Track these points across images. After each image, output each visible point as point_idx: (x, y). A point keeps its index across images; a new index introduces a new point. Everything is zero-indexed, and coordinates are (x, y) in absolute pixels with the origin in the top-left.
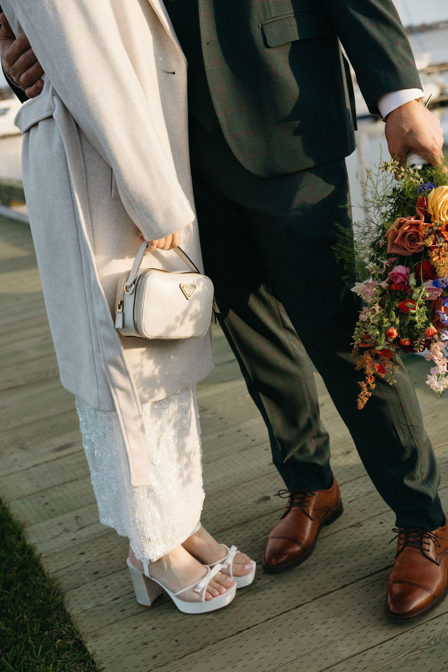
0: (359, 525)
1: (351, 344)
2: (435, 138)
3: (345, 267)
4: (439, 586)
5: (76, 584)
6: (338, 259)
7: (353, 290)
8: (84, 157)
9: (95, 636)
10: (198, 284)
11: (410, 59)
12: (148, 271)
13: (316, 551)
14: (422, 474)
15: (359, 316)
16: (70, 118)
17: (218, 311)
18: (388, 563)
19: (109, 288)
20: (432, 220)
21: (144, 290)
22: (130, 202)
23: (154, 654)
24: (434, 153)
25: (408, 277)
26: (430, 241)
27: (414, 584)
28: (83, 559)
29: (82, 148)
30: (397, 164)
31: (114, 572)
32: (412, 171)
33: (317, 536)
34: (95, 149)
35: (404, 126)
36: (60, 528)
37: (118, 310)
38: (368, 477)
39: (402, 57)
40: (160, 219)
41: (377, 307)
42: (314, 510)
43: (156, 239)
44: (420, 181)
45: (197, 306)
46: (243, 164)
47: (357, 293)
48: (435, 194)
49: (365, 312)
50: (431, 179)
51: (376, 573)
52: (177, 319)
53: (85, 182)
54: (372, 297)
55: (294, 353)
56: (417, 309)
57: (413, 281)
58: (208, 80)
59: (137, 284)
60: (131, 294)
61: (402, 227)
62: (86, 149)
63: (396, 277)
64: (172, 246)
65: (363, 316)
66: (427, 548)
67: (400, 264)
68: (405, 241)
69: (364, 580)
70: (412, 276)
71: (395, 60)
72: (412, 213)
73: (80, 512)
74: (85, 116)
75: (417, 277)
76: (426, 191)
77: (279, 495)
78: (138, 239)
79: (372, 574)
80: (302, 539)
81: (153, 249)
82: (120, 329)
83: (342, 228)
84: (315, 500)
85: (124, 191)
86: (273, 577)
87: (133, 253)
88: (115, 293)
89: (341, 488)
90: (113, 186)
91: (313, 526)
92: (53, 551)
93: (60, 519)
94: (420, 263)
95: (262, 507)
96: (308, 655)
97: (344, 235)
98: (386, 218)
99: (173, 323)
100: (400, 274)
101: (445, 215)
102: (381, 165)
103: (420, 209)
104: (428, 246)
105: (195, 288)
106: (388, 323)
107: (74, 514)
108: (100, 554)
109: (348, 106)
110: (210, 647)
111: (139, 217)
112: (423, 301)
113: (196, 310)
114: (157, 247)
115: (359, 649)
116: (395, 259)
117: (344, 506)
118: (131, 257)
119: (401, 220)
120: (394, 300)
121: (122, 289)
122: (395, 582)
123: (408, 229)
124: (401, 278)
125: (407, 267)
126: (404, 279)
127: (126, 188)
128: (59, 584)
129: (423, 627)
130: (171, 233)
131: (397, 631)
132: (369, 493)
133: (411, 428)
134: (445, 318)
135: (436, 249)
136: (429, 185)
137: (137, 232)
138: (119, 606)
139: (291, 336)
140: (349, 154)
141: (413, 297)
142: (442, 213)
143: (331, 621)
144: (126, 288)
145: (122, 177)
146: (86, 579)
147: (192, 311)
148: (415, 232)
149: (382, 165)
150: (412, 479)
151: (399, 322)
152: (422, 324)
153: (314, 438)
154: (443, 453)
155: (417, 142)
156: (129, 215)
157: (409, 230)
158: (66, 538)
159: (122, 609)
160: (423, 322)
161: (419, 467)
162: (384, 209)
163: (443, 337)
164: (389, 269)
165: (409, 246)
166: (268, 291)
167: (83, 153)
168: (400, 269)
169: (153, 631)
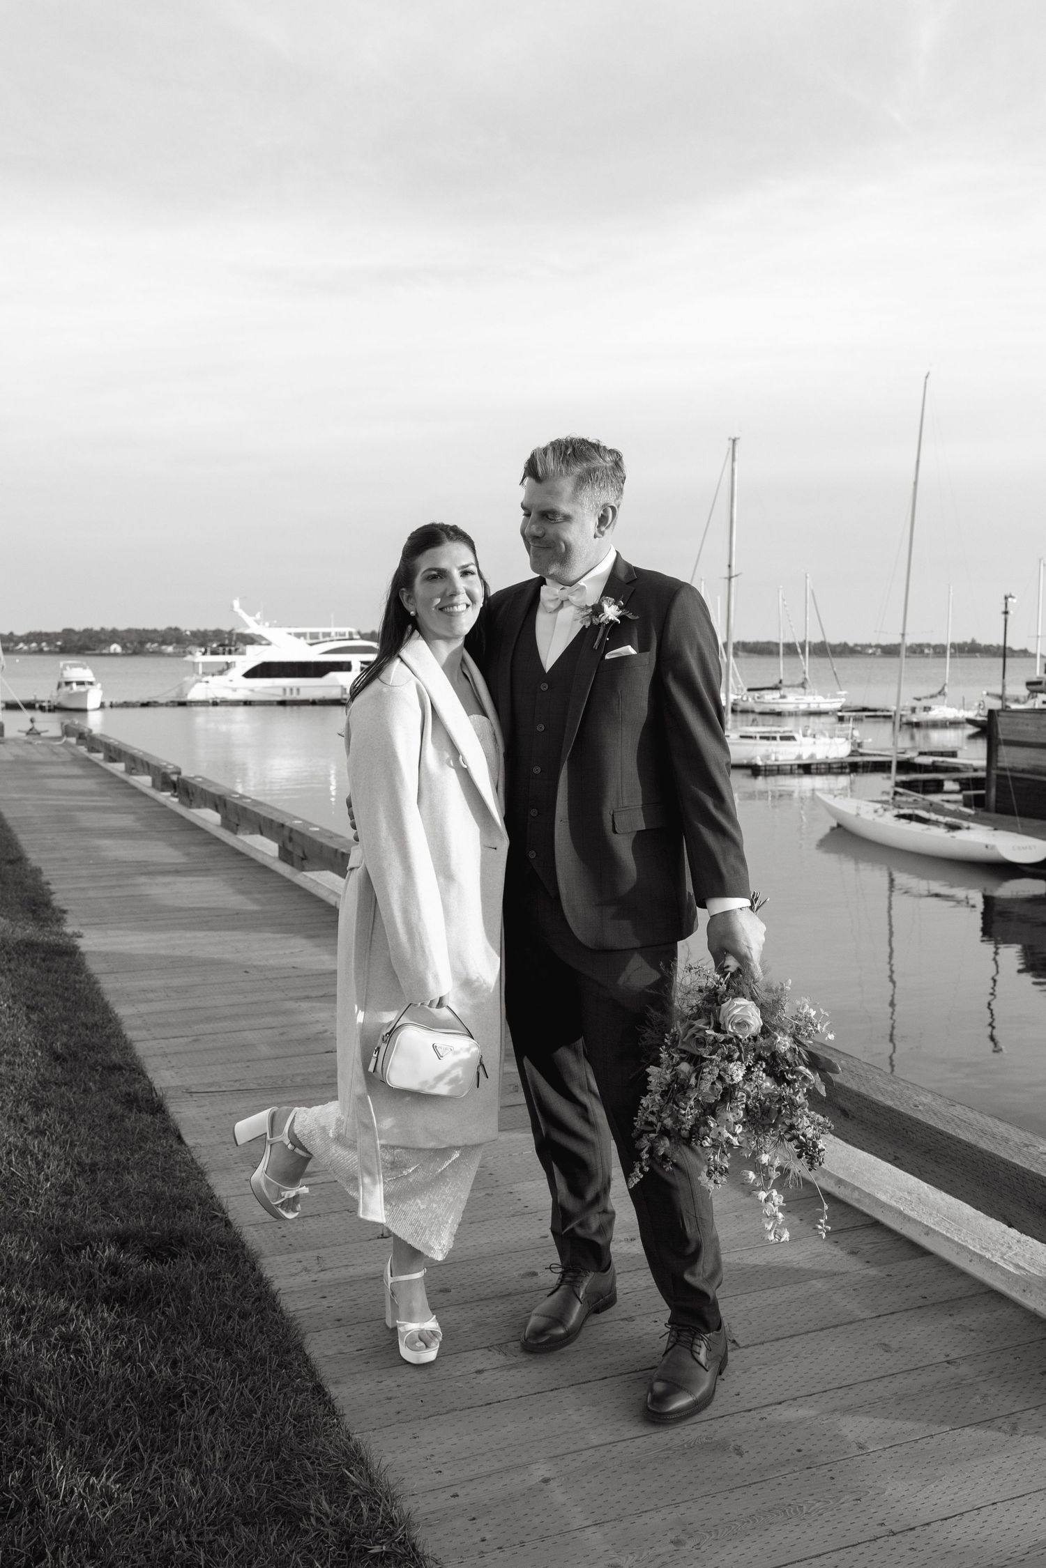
0: (631, 1319)
4: (703, 1393)
5: (316, 1328)
9: (336, 1383)
13: (580, 1338)
14: (704, 1271)
18: (655, 1363)
23: (398, 1410)
27: (678, 1386)
28: (325, 1303)
31: (358, 1323)
33: (583, 1323)
36: (300, 1266)
38: (649, 1270)
41: (658, 1097)
42: (586, 1292)
48: (731, 1003)
51: (640, 1370)
54: (657, 1086)
66: (698, 1351)
69: (626, 1376)
71: (724, 870)
73: (322, 1252)
77: (550, 1268)
79: (636, 1371)
80: (568, 1321)
84: (588, 1281)
86: (531, 1357)
89: (618, 1277)
91: (581, 1309)
92: (292, 1289)
93: (299, 1256)
95: (528, 1283)
96: (558, 1436)
103: (713, 1016)
107: (315, 1253)
108: (343, 1301)
110: (457, 1412)
115: (611, 1439)
117: (618, 1297)
122: (659, 1380)
128: (298, 1324)
129: (679, 1430)
131: (651, 1430)
132: (648, 1287)
133: (698, 1220)
136: (730, 994)
138: (363, 1357)
139: (594, 1101)
142: (733, 1024)
143: (585, 1409)
146: (328, 1324)
150: (693, 1274)
153: (599, 1213)
154: (739, 1259)
158: (306, 1278)
159: (366, 1361)
161: (702, 1262)
169: (397, 1389)
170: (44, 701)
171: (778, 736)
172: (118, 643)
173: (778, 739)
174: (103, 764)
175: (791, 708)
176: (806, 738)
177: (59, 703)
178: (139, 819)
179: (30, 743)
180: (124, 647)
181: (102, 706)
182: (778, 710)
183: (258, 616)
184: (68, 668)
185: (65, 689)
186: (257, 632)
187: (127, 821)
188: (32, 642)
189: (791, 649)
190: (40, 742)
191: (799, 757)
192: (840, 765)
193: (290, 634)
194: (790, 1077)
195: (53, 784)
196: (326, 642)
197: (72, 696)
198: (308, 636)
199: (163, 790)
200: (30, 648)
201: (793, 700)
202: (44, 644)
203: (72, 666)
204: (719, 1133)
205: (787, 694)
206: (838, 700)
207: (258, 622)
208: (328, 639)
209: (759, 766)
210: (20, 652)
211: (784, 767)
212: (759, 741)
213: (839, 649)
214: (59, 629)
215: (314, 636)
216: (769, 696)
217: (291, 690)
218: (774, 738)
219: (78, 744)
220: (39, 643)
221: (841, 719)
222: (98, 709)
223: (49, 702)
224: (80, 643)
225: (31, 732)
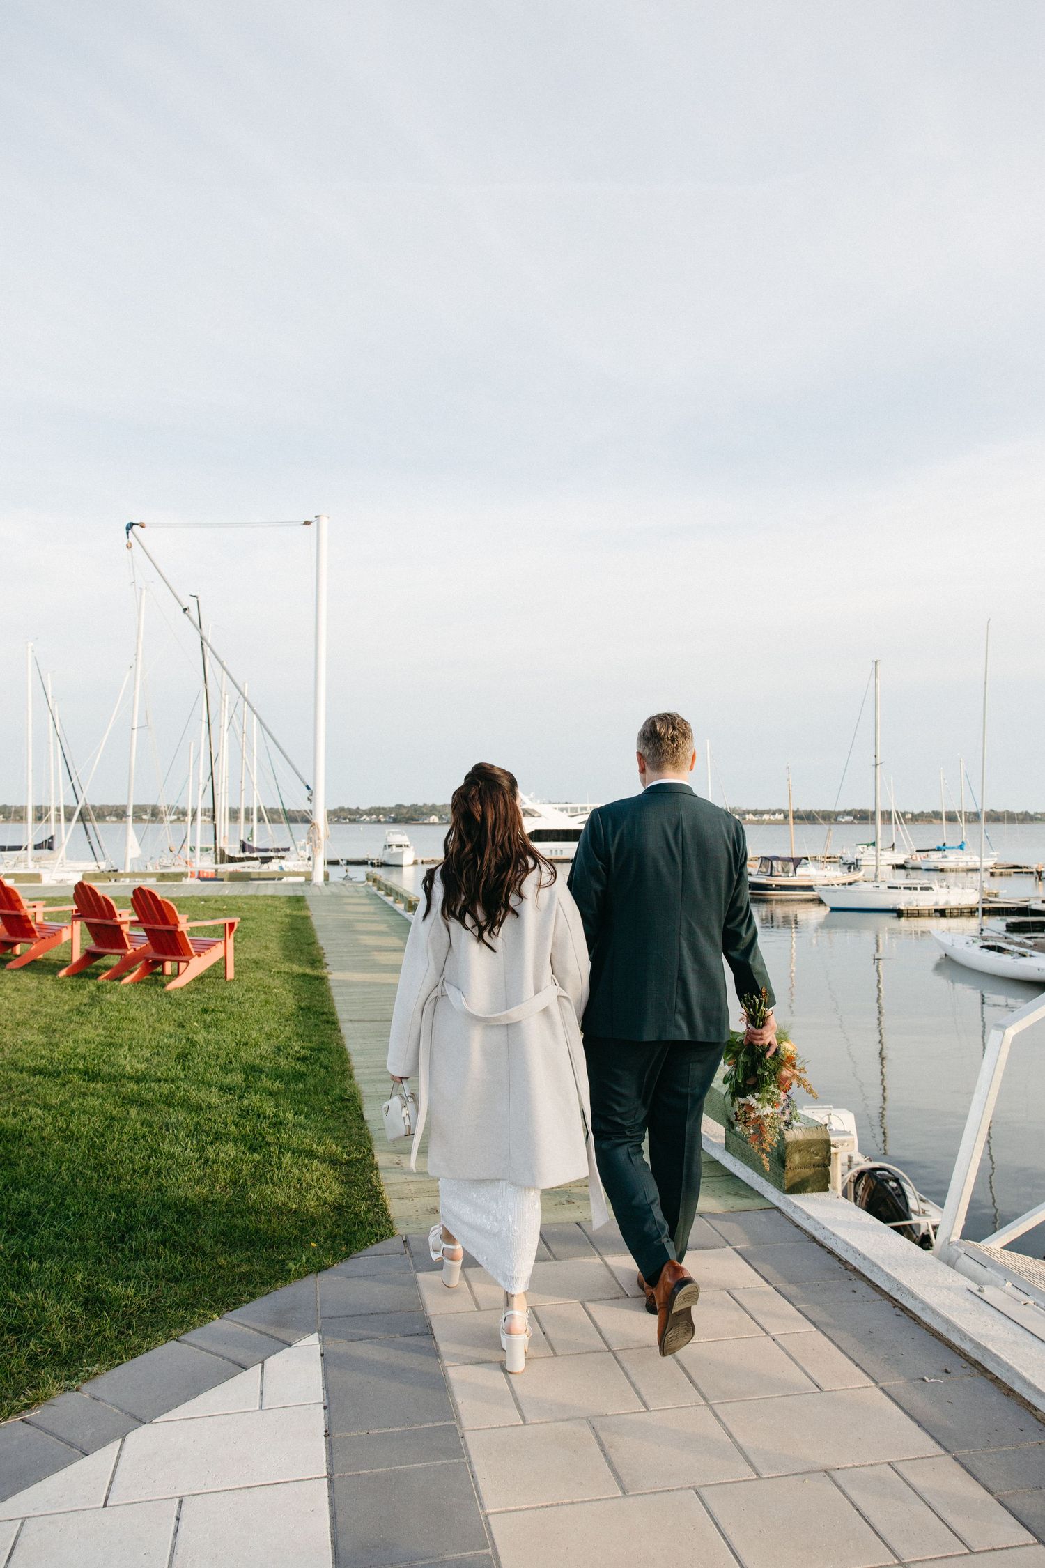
170: (374, 859)
171: (919, 887)
172: (436, 815)
173: (919, 889)
174: (382, 897)
175: (952, 865)
176: (942, 889)
177: (384, 861)
178: (388, 927)
179: (344, 885)
180: (440, 818)
181: (415, 863)
182: (940, 867)
183: (532, 795)
184: (391, 834)
185: (389, 850)
186: (531, 807)
187: (383, 927)
188: (373, 815)
189: (951, 818)
190: (350, 884)
191: (936, 904)
192: (970, 910)
193: (555, 808)
195: (350, 908)
196: (582, 814)
197: (391, 855)
198: (569, 810)
199: (409, 911)
200: (371, 820)
201: (952, 859)
202: (381, 816)
203: (393, 833)
205: (949, 855)
206: (992, 859)
207: (531, 800)
208: (584, 812)
209: (902, 910)
210: (363, 822)
211: (923, 912)
212: (903, 891)
213: (1021, 817)
214: (393, 805)
215: (575, 809)
216: (935, 856)
217: (556, 851)
218: (915, 889)
219: (373, 886)
220: (378, 816)
221: (992, 874)
222: (412, 865)
223: (378, 859)
224: (407, 816)
225: (346, 878)
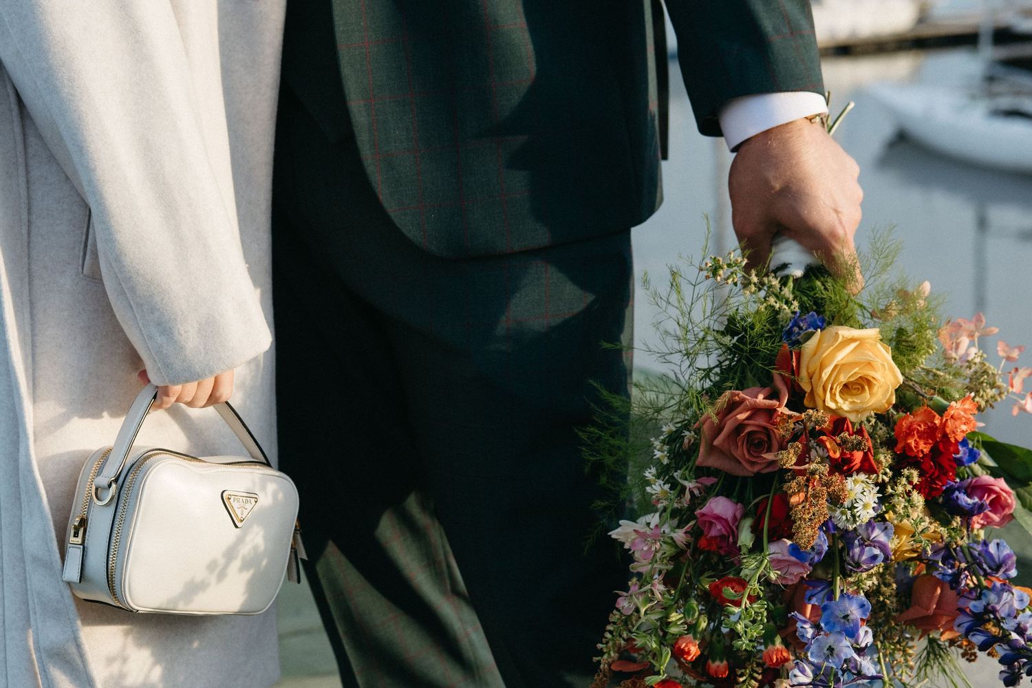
1: (595, 659)
2: (840, 210)
3: (603, 480)
6: (589, 461)
7: (614, 534)
8: (27, 172)
10: (263, 488)
11: (803, 22)
12: (151, 456)
15: (616, 601)
16: (4, 81)
17: (303, 555)
19: (55, 482)
20: (806, 402)
21: (137, 498)
22: (123, 293)
24: (834, 243)
25: (737, 528)
26: (791, 455)
29: (26, 153)
30: (744, 264)
32: (775, 282)
34: (55, 159)
35: (771, 175)
37: (72, 539)
39: (785, 17)
40: (190, 337)
41: (659, 588)
43: (175, 383)
44: (792, 307)
45: (257, 539)
46: (397, 221)
47: (624, 543)
48: (820, 341)
49: (631, 596)
50: (819, 305)
52: (212, 566)
53: (25, 231)
54: (651, 563)
55: (471, 654)
56: (743, 606)
57: (745, 538)
58: (336, 23)
59: (124, 481)
60: (107, 505)
61: (734, 413)
62: (34, 155)
63: (711, 523)
64: (213, 399)
65: (626, 604)
67: (722, 495)
68: (740, 444)
70: (747, 524)
71: (768, 23)
72: (765, 381)
74: (38, 83)
75: (756, 530)
76: (803, 333)
78: (135, 375)
81: (167, 404)
82: (74, 583)
83: (605, 393)
85: (111, 266)
87: (121, 407)
88: (70, 495)
90: (89, 247)
94: (768, 498)
97: (608, 406)
98: (708, 380)
99: (200, 574)
100: (718, 518)
101: (837, 394)
102: (704, 263)
103: (781, 375)
104: (784, 467)
105: (256, 502)
106: (682, 624)
109: (653, 106)
111: (142, 329)
112: (760, 589)
113: (255, 548)
114: (178, 400)
116: (713, 480)
118: (115, 414)
119: (733, 395)
120: (702, 573)
121: (85, 489)
123: (748, 418)
124: (719, 527)
125: (737, 504)
126: (726, 530)
127: (118, 259)
130: (211, 372)
134: (807, 633)
135: (801, 477)
136: (812, 320)
137: (135, 360)
140: (640, 220)
141: (742, 574)
142: (831, 389)
144: (97, 489)
145: (111, 234)
147: (245, 550)
148: (765, 428)
149: (706, 264)
151: (706, 624)
152: (751, 641)
155: (798, 215)
156: (120, 320)
157: (751, 422)
160: (752, 636)
162: (703, 362)
163: (795, 676)
164: (697, 502)
165: (747, 457)
166: (424, 506)
167: (27, 165)
168: (720, 506)
194: (965, 500)
204: (831, 649)
